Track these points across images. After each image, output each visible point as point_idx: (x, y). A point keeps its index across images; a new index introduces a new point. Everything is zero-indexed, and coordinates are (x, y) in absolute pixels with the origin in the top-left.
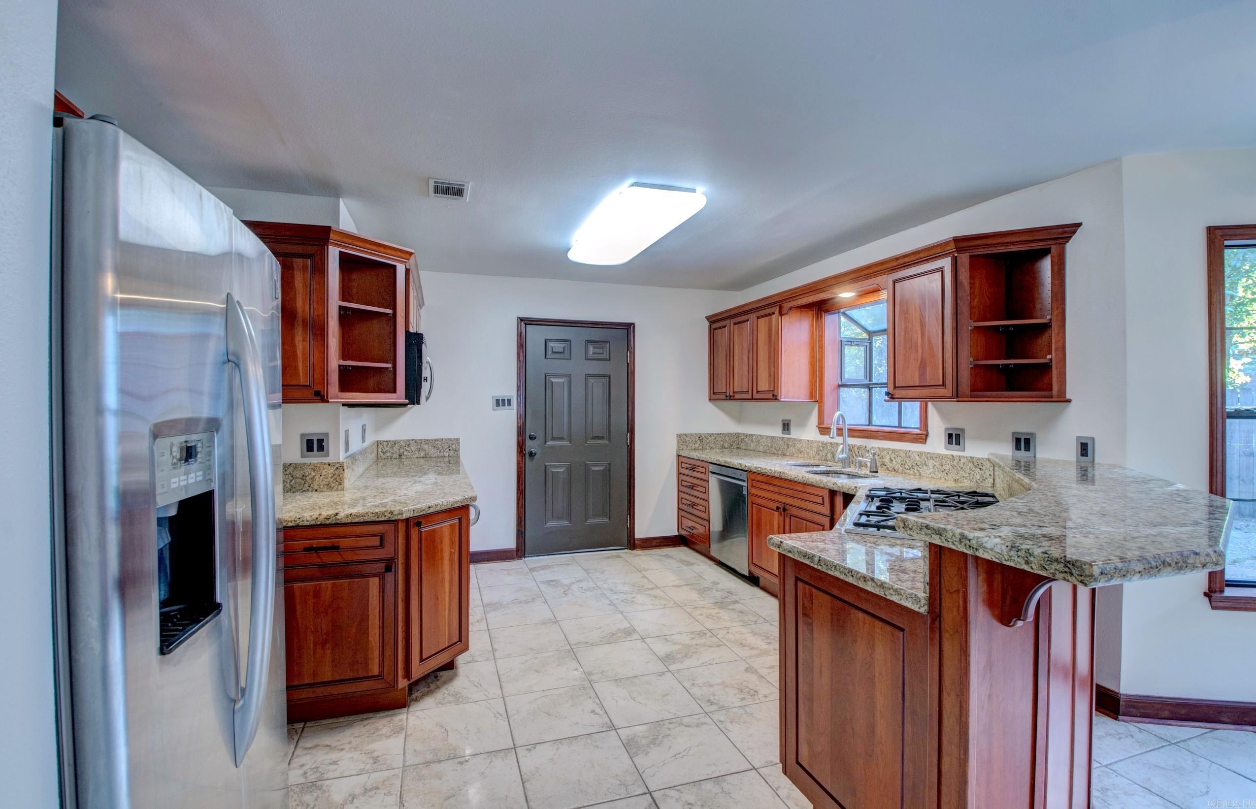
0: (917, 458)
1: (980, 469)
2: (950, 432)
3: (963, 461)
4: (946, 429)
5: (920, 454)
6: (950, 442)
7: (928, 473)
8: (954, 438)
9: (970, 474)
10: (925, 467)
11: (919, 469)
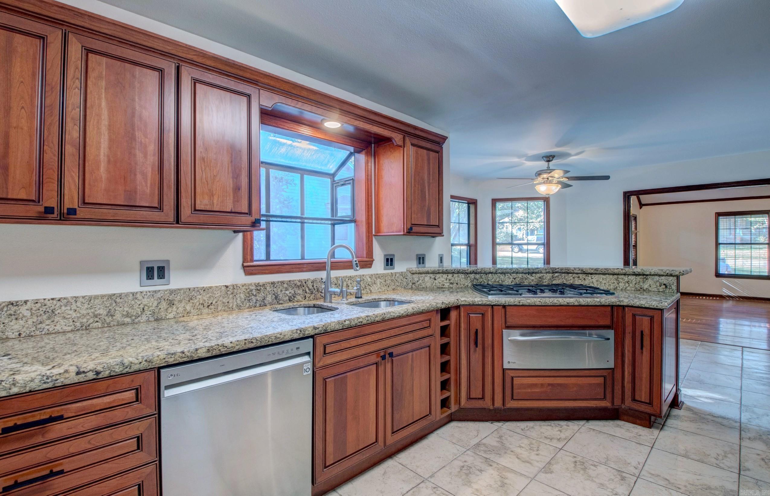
0: (369, 279)
1: (406, 279)
2: (388, 257)
3: (397, 275)
4: (385, 255)
5: (371, 276)
6: (387, 265)
7: (377, 289)
8: (389, 261)
9: (401, 283)
10: (374, 285)
11: (370, 287)
